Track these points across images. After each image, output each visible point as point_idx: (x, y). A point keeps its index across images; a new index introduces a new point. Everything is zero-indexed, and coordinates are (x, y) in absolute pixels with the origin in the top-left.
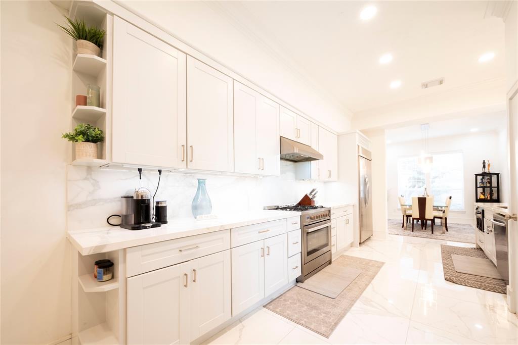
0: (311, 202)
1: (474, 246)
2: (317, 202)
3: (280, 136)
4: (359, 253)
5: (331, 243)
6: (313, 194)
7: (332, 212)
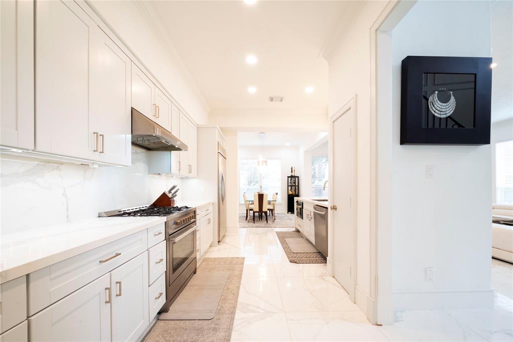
0: (170, 201)
1: (294, 229)
2: (178, 202)
3: (132, 108)
4: (219, 252)
5: (196, 247)
6: (173, 191)
7: (197, 212)
